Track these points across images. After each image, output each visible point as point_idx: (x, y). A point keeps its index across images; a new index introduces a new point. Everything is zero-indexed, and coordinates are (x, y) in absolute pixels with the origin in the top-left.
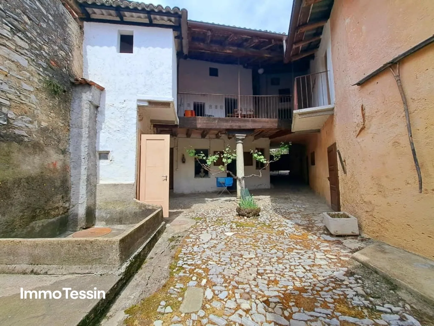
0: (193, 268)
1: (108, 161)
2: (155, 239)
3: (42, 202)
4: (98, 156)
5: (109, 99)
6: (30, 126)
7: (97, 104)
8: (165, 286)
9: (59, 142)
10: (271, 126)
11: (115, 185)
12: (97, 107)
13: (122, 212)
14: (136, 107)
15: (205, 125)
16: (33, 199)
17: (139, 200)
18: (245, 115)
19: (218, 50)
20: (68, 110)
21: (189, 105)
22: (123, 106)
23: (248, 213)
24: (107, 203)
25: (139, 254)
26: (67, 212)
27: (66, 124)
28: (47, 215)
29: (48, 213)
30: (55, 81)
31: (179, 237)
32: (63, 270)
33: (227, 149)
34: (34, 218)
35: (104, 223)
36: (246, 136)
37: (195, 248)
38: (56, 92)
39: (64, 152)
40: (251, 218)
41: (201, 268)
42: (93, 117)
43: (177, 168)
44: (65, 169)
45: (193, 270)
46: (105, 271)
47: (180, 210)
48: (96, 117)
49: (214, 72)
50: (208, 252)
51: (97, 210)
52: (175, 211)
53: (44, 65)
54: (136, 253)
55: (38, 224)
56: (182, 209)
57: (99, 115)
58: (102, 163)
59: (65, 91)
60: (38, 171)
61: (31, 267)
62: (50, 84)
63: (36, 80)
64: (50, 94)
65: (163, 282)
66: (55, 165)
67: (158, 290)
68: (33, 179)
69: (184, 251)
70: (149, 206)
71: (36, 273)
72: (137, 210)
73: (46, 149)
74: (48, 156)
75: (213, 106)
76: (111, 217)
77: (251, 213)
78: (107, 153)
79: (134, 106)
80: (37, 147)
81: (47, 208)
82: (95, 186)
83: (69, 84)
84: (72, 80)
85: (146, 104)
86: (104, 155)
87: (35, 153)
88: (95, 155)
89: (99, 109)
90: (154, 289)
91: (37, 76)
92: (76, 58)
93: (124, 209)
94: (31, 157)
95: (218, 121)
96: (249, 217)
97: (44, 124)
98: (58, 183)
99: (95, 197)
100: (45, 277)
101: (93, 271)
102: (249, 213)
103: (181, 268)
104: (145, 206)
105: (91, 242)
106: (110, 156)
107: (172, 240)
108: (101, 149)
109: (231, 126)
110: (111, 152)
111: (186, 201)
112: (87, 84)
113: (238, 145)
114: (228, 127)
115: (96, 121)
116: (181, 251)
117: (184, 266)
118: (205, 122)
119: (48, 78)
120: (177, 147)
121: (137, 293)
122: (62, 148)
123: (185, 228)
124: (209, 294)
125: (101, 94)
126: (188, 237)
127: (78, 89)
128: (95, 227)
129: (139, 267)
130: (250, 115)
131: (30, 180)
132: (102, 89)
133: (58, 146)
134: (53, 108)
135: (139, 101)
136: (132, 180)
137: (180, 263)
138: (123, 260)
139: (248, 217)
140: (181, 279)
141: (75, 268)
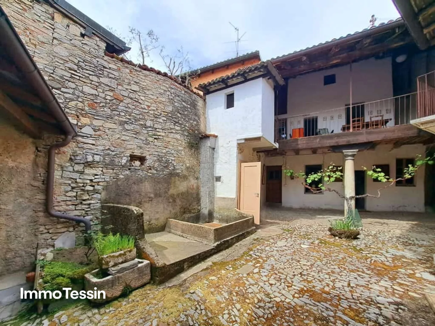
0: (258, 257)
1: (221, 182)
2: (243, 236)
3: (188, 205)
4: (215, 179)
5: (221, 142)
6: (182, 167)
7: (213, 147)
8: (235, 260)
9: (195, 173)
10: (400, 135)
11: (224, 198)
12: (214, 149)
13: (227, 216)
14: (236, 144)
15: (305, 145)
16: (184, 203)
17: (240, 209)
18: (368, 122)
19: (322, 65)
20: (199, 153)
21: (299, 122)
22: (229, 145)
23: (339, 234)
24: (220, 209)
25: (228, 241)
26: (199, 212)
27: (198, 162)
28: (190, 212)
29: (191, 211)
30: (192, 141)
31: (262, 239)
32: (192, 238)
33: (330, 167)
34: (184, 213)
35: (218, 221)
36: (359, 151)
37: (267, 248)
38: (192, 146)
39: (197, 179)
40: (343, 239)
41: (263, 259)
42: (211, 156)
43: (286, 184)
44: (198, 188)
45: (257, 258)
46: (207, 243)
47: (278, 221)
48: (213, 155)
49: (330, 80)
50: (274, 253)
51: (215, 213)
52: (273, 221)
53: (187, 134)
54: (225, 240)
55: (187, 216)
56: (279, 220)
57: (215, 153)
58: (218, 184)
59: (197, 144)
60: (186, 189)
61: (182, 234)
62: (189, 143)
63: (184, 143)
64: (190, 148)
65: (236, 258)
66: (193, 186)
67: (231, 260)
68: (184, 193)
69: (258, 247)
70: (244, 214)
71: (183, 237)
72: (237, 216)
73: (189, 177)
74: (190, 181)
75: (329, 118)
76: (222, 218)
77: (343, 235)
78: (220, 177)
79: (235, 144)
80: (185, 178)
81: (190, 209)
82: (213, 198)
83: (199, 139)
84: (200, 136)
85: (243, 141)
86: (218, 179)
87: (185, 181)
88: (213, 179)
89: (215, 149)
90: (229, 259)
91: (184, 141)
92: (202, 122)
93: (229, 214)
94: (183, 183)
95: (320, 140)
96: (341, 238)
97: (188, 165)
98: (195, 196)
99: (214, 204)
100: (186, 239)
101: (203, 242)
102: (342, 234)
103: (251, 255)
104: (241, 214)
105: (203, 228)
106: (222, 179)
107: (255, 240)
108: (217, 175)
109: (337, 142)
110: (222, 177)
111: (289, 214)
112: (207, 137)
113: (347, 162)
114: (332, 144)
115: (213, 158)
116: (256, 247)
117: (253, 255)
118: (304, 142)
119: (189, 141)
120: (286, 164)
121: (220, 258)
122: (196, 176)
123: (270, 234)
124: (256, 270)
125: (216, 140)
126: (267, 241)
127: (204, 140)
128: (214, 223)
129: (227, 248)
130: (377, 121)
131: (182, 194)
132: (216, 137)
133: (194, 176)
134: (191, 155)
135: (238, 140)
136: (233, 195)
137: (251, 252)
138: (216, 240)
139: (339, 238)
140: (246, 260)
141: (196, 238)
